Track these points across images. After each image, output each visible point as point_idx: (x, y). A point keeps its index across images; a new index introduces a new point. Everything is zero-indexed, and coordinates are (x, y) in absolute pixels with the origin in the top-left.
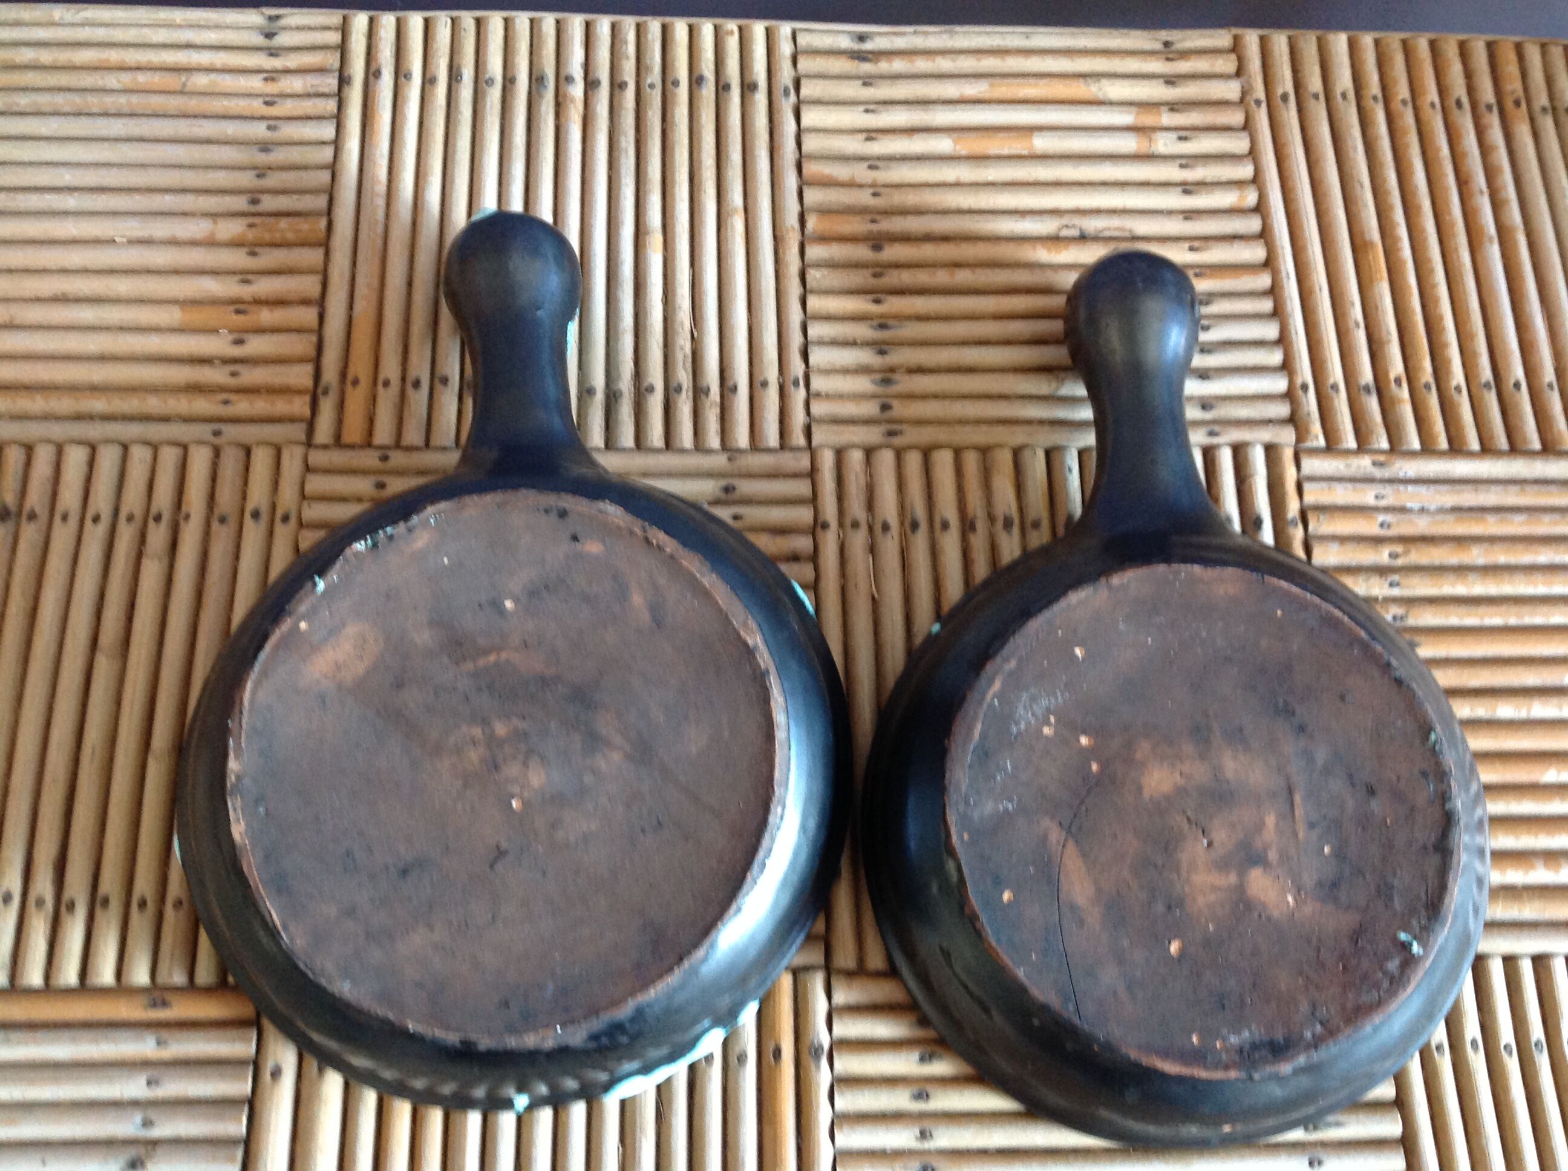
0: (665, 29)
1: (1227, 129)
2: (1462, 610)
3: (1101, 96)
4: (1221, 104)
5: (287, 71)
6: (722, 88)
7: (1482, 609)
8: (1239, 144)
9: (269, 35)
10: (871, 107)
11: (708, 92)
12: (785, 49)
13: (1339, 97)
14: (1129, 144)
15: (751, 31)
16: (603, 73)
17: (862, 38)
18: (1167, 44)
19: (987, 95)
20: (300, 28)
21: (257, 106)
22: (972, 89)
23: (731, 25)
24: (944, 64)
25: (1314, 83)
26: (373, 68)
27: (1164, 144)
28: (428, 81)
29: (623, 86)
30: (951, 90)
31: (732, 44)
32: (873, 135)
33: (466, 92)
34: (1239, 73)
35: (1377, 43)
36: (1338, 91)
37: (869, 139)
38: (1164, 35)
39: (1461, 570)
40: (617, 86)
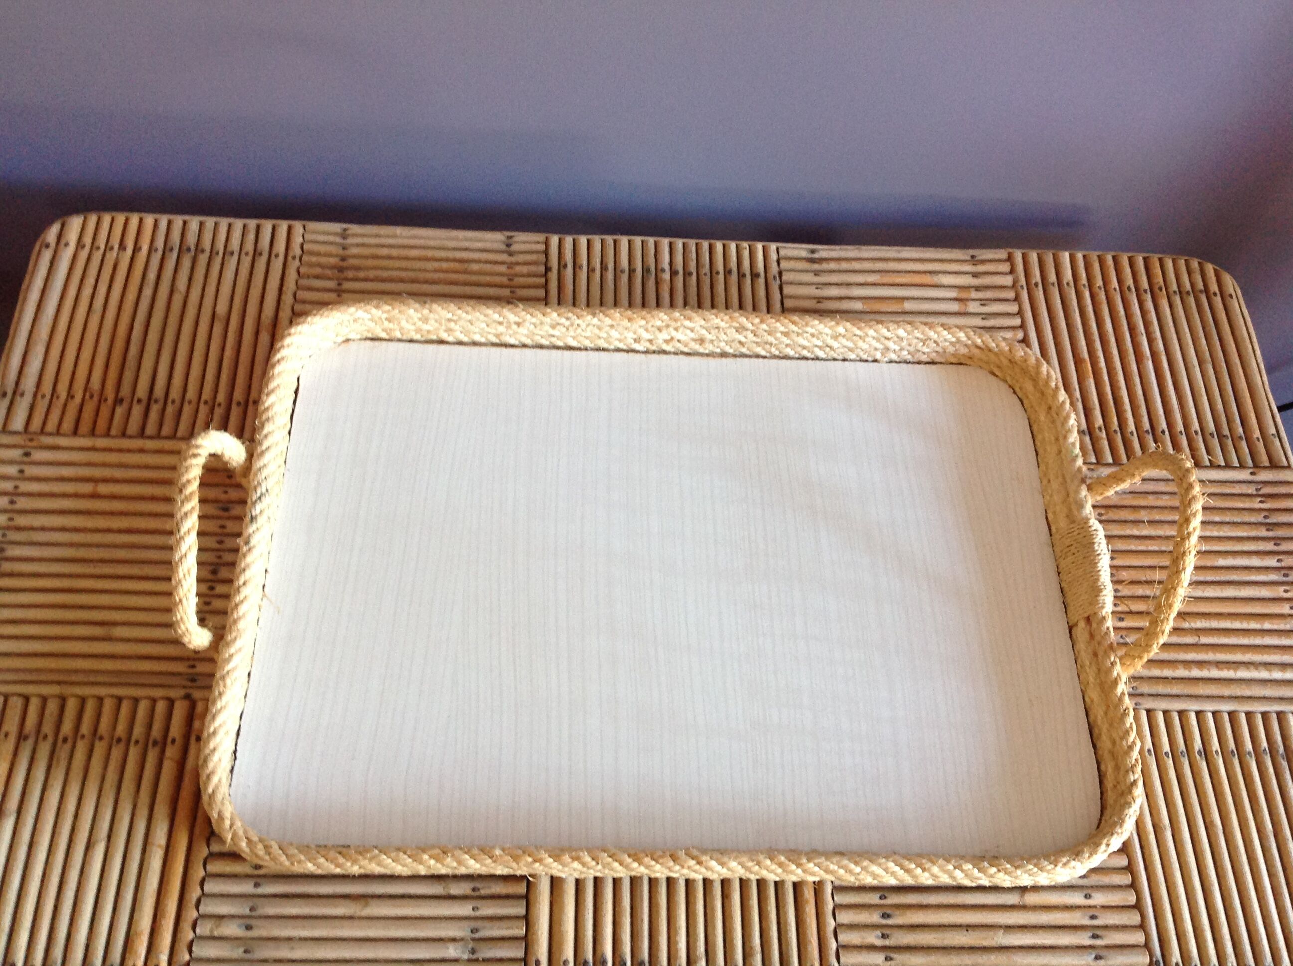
0: (711, 246)
1: (1006, 300)
2: (1137, 542)
3: (939, 283)
4: (1003, 287)
5: (518, 264)
7: (1148, 542)
8: (1014, 308)
9: (509, 246)
10: (819, 286)
11: (734, 277)
12: (774, 257)
13: (1065, 285)
14: (954, 307)
15: (756, 249)
16: (680, 268)
17: (813, 252)
18: (973, 257)
19: (880, 282)
20: (524, 242)
21: (504, 280)
22: (872, 278)
23: (745, 245)
24: (856, 266)
25: (1052, 278)
26: (562, 263)
27: (973, 307)
28: (591, 270)
29: (690, 274)
30: (861, 279)
31: (746, 254)
32: (821, 300)
33: (610, 275)
34: (1012, 272)
35: (1084, 257)
36: (1065, 282)
37: (818, 302)
38: (971, 252)
39: (1136, 522)
40: (687, 274)
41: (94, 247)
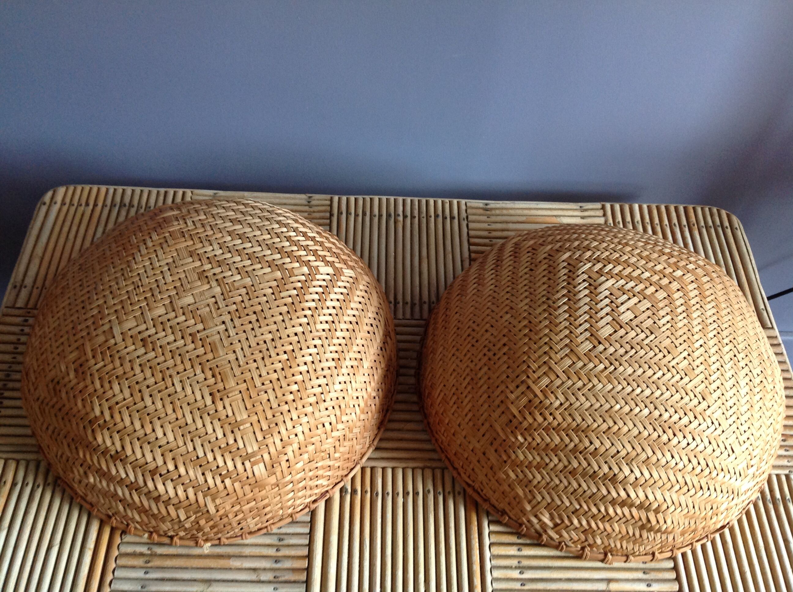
0: (427, 202)
3: (561, 222)
5: (314, 212)
6: (444, 218)
9: (309, 202)
10: (490, 223)
11: (440, 219)
12: (463, 207)
13: (636, 223)
15: (453, 203)
16: (408, 213)
17: (487, 204)
18: (581, 207)
19: (526, 221)
20: (318, 200)
22: (521, 219)
23: (447, 200)
24: (512, 212)
25: (628, 219)
26: (340, 212)
28: (356, 215)
29: (415, 217)
30: (514, 219)
31: (447, 206)
32: (491, 231)
33: (368, 218)
34: (604, 215)
35: (648, 206)
36: (636, 221)
37: (489, 232)
38: (580, 204)
40: (413, 217)
41: (71, 204)
